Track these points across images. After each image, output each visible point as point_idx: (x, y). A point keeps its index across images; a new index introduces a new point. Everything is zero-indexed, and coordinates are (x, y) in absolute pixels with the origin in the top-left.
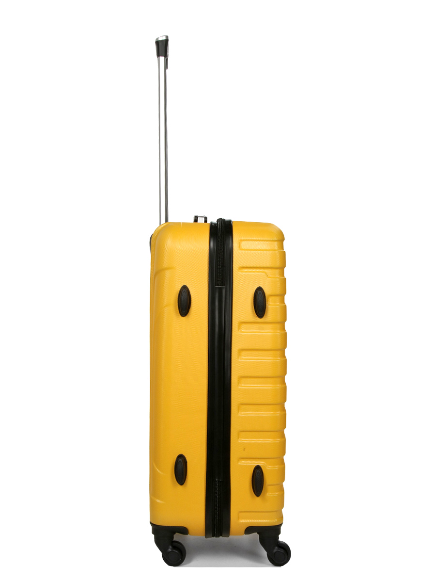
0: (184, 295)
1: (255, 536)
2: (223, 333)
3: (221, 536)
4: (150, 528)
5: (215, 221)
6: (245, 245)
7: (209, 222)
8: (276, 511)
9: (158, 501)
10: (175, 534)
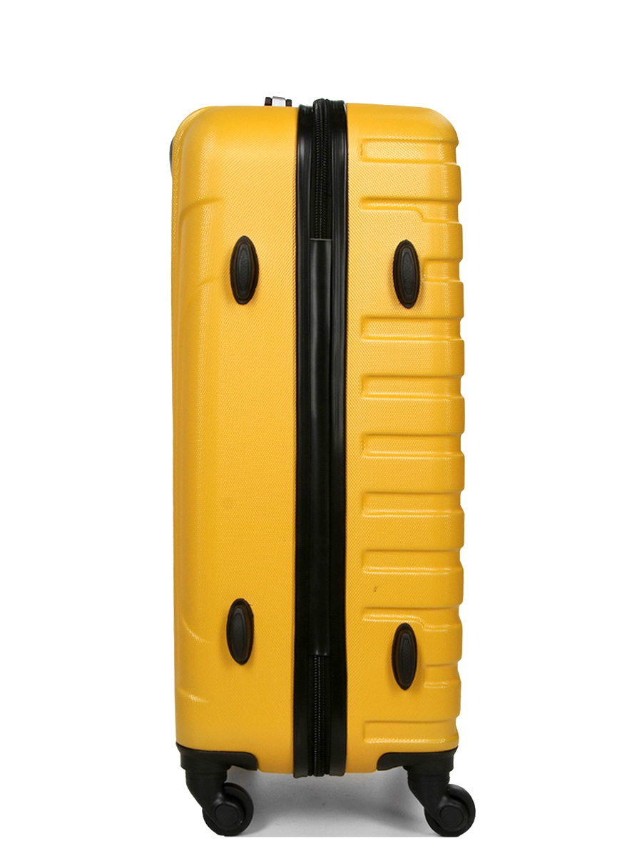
0: (244, 256)
1: (399, 773)
2: (329, 342)
3: (327, 773)
4: (177, 755)
5: (309, 103)
6: (373, 150)
7: (295, 105)
8: (445, 721)
9: (193, 697)
10: (229, 767)
